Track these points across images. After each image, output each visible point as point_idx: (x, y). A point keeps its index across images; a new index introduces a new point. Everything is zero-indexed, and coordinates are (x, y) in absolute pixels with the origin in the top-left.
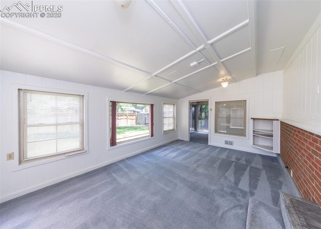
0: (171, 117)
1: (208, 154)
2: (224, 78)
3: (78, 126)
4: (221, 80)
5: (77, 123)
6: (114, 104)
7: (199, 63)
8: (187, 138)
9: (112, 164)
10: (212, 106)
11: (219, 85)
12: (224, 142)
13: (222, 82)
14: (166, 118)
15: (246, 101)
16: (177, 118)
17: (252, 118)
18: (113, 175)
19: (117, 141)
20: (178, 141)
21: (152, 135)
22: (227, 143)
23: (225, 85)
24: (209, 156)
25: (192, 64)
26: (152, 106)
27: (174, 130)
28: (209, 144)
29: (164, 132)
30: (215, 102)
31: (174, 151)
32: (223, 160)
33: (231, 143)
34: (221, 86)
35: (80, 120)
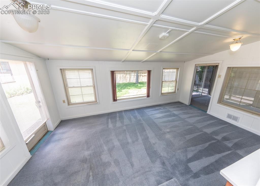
0: (173, 81)
1: (194, 123)
3: (92, 88)
4: (231, 40)
5: (90, 86)
6: (113, 73)
8: (187, 102)
11: (227, 47)
12: (226, 115)
13: (232, 43)
14: (166, 81)
16: (179, 82)
19: (118, 98)
21: (148, 96)
22: (229, 116)
24: (193, 125)
25: (161, 36)
26: (149, 72)
27: (175, 92)
28: (208, 112)
29: (162, 94)
31: (162, 112)
34: (228, 48)
35: (93, 85)
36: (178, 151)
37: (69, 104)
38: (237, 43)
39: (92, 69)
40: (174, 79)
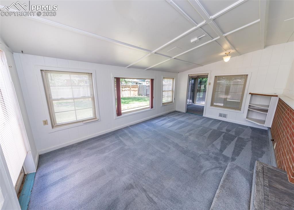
0: (170, 91)
1: (201, 125)
2: (227, 52)
3: (90, 99)
4: (223, 54)
5: (88, 97)
6: (118, 80)
7: (199, 39)
8: (184, 110)
9: (119, 130)
10: (211, 81)
11: (221, 58)
12: (218, 115)
13: (225, 56)
14: (165, 91)
15: (247, 75)
16: (176, 92)
17: (250, 93)
18: (120, 138)
19: (122, 112)
20: (175, 112)
21: (152, 107)
22: (221, 115)
23: (227, 59)
24: (202, 126)
26: (152, 80)
27: (172, 102)
28: (204, 116)
29: (163, 104)
30: (215, 76)
31: (170, 121)
32: (214, 130)
33: (225, 116)
34: (223, 59)
35: (91, 95)
36: (209, 147)
37: (53, 127)
38: (227, 56)
39: (91, 73)
40: (171, 90)
